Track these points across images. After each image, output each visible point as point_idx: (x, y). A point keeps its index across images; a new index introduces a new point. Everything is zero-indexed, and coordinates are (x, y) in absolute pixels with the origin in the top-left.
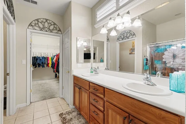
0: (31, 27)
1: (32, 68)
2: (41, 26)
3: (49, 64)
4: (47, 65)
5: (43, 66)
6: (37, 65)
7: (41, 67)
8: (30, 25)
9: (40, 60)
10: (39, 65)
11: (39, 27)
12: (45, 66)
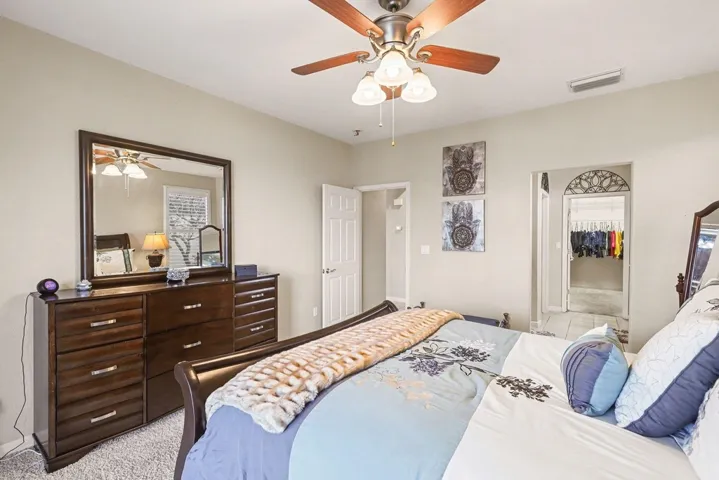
0: (569, 192)
1: (571, 255)
2: (585, 185)
3: (614, 248)
4: (609, 250)
5: (599, 255)
6: (584, 252)
7: (594, 256)
8: (569, 188)
9: (592, 239)
10: (589, 252)
11: (582, 188)
12: (605, 253)
